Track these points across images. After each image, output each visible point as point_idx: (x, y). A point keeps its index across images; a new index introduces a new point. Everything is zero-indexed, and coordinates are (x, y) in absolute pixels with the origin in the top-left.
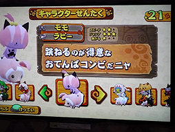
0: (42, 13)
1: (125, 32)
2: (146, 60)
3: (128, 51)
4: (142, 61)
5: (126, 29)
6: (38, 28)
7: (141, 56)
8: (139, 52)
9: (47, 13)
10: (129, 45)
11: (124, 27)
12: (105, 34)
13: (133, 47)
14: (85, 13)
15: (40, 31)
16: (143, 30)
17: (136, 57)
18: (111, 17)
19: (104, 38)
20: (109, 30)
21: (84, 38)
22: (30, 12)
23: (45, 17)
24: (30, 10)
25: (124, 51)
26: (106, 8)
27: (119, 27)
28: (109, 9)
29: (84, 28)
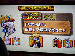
0: (24, 8)
1: (59, 16)
2: (68, 28)
3: (60, 24)
4: (66, 28)
5: (59, 15)
6: (22, 14)
7: (66, 27)
8: (65, 25)
9: (26, 8)
10: (61, 22)
11: (59, 14)
12: (50, 17)
13: (62, 22)
14: (42, 8)
15: (23, 15)
16: (67, 15)
17: (64, 27)
18: (53, 10)
19: (50, 19)
20: (52, 15)
21: (41, 18)
22: (19, 8)
23: (25, 10)
24: (19, 7)
25: (59, 24)
26: (51, 6)
27: (56, 14)
28: (52, 6)
29: (41, 14)
